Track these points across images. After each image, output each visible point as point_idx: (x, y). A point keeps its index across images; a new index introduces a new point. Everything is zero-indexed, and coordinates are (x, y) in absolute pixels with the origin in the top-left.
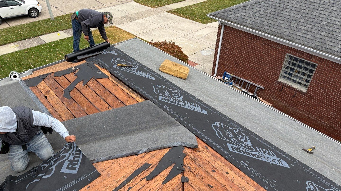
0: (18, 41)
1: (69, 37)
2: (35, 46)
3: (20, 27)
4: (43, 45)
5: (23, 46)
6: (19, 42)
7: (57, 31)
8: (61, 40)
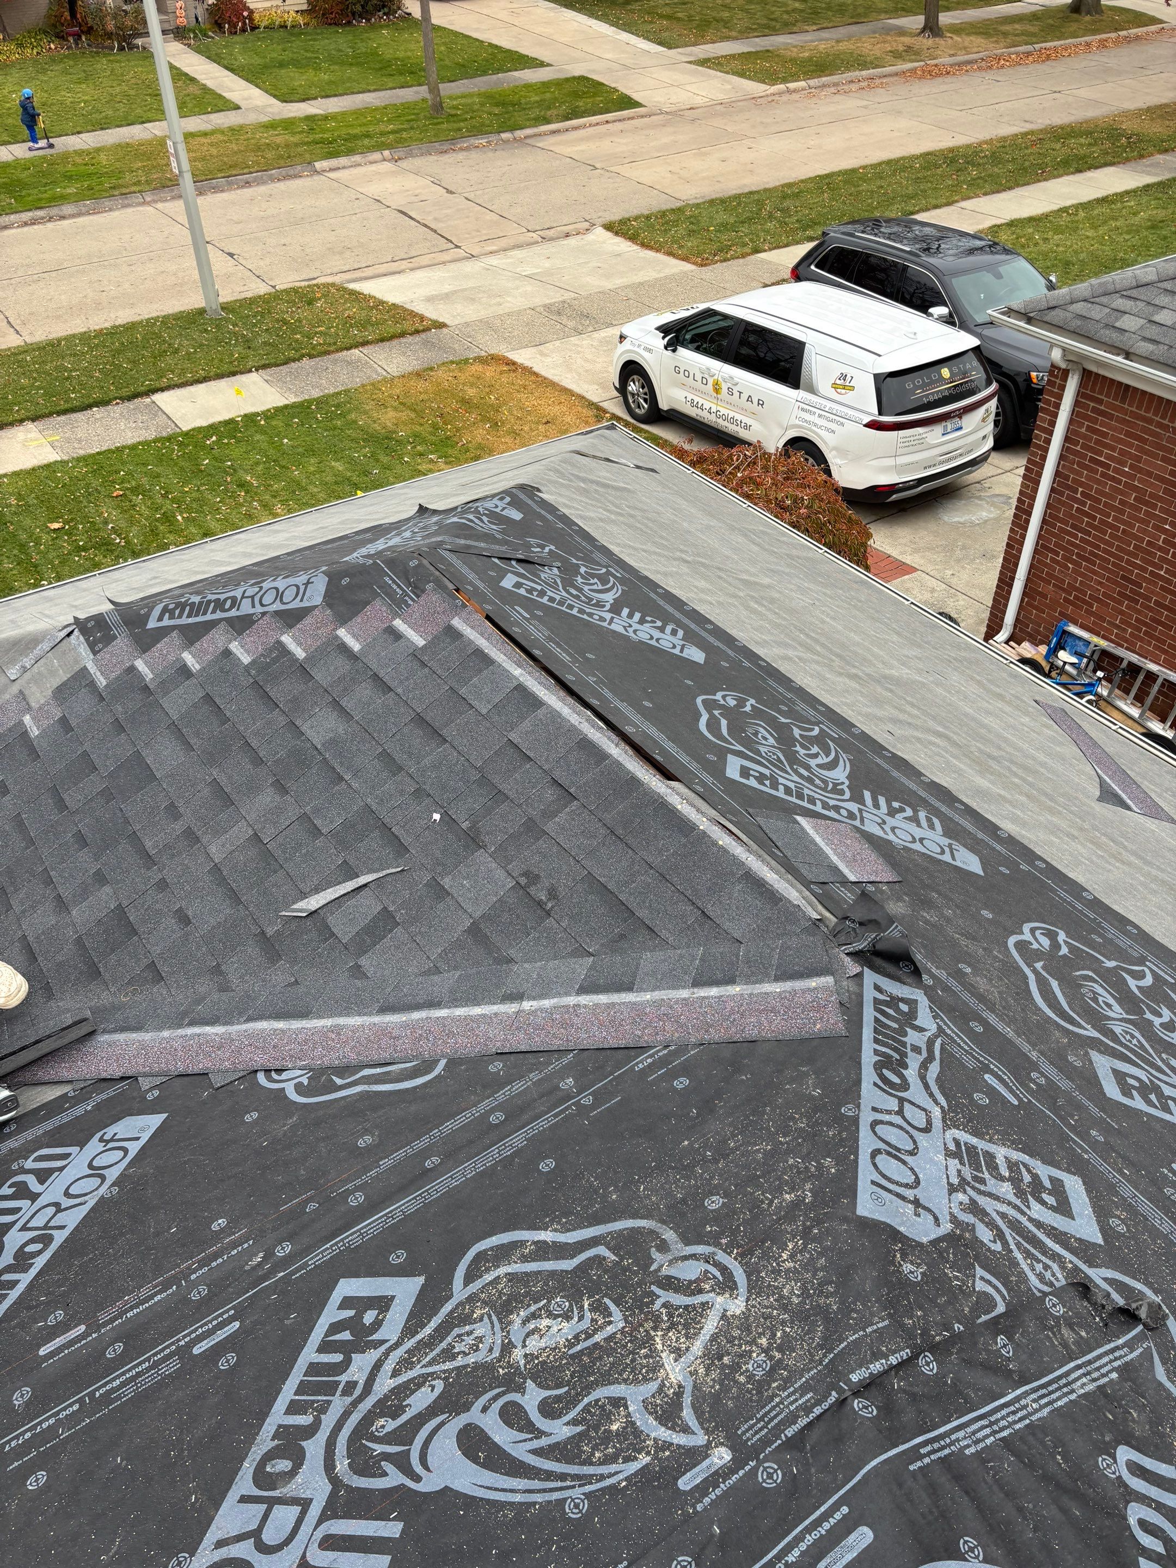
0: (59, 413)
1: (286, 407)
2: (130, 442)
3: (68, 349)
4: (169, 439)
5: (80, 441)
6: (63, 418)
7: (234, 374)
8: (250, 419)
